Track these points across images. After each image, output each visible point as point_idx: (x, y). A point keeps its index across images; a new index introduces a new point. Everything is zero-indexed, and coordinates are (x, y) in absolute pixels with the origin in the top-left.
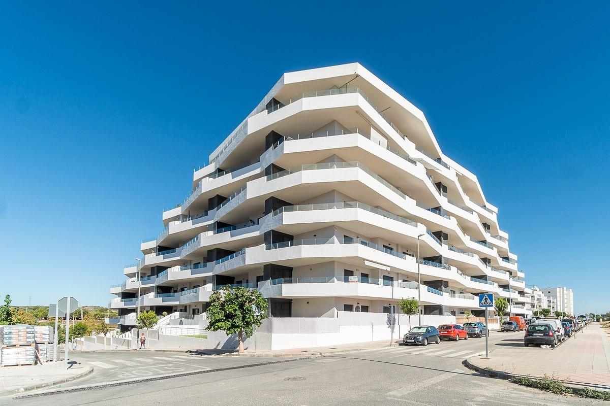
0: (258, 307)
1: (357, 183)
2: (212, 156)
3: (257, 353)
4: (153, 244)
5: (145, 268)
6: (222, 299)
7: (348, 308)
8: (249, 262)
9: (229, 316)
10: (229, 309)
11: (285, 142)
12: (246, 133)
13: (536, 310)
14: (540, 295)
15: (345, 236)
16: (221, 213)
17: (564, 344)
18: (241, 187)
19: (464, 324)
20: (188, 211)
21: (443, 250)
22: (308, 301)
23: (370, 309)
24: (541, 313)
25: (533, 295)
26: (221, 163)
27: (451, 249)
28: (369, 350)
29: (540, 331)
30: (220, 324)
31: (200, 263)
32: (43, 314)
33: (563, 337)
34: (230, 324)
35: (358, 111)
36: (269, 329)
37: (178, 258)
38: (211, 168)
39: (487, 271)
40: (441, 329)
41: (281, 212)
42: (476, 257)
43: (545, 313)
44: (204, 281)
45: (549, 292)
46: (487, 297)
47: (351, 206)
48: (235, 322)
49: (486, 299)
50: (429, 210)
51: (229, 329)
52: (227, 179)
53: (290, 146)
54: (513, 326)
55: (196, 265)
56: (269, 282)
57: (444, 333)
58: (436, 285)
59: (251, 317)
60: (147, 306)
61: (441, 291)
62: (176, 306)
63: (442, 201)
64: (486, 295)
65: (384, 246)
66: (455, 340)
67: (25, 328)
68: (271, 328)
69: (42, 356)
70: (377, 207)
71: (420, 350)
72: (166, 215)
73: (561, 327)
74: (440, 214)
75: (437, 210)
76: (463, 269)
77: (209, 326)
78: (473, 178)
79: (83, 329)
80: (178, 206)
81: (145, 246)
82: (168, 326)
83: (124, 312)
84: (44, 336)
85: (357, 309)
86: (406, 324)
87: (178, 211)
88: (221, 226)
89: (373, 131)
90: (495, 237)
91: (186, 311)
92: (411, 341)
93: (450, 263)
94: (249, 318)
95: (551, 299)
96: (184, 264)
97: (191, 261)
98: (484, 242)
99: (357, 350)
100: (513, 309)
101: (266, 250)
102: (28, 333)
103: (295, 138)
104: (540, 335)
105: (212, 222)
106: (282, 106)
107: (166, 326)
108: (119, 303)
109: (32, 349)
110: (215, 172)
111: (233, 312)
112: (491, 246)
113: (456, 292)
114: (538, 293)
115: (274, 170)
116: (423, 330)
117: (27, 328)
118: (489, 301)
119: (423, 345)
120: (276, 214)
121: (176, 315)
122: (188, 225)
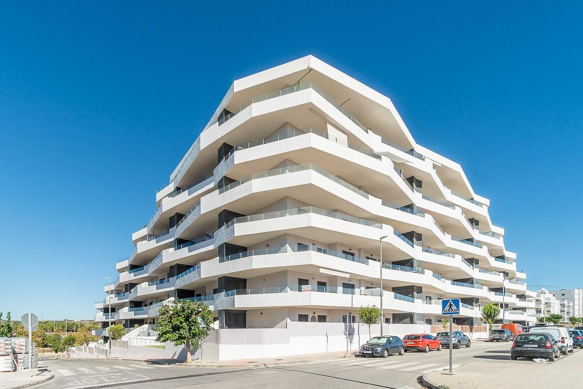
0: (203, 319)
1: (310, 187)
2: (172, 176)
3: (203, 364)
4: (126, 263)
5: (120, 285)
6: (171, 312)
7: (303, 318)
8: (204, 275)
9: (176, 328)
10: (176, 322)
11: (236, 153)
12: (199, 149)
13: (542, 315)
14: (549, 299)
15: (299, 244)
16: (179, 231)
17: (570, 357)
18: (196, 202)
19: (438, 334)
20: (153, 231)
21: (416, 252)
22: (261, 311)
23: (327, 319)
24: (549, 320)
25: (538, 298)
26: (179, 181)
27: (427, 251)
28: (318, 362)
29: (533, 342)
30: (168, 335)
31: (164, 278)
32: (51, 327)
33: (569, 349)
34: (177, 335)
35: (311, 108)
36: (217, 340)
37: (146, 275)
38: (171, 188)
39: (474, 273)
40: (408, 339)
41: (233, 224)
42: (458, 258)
43: (555, 319)
44: (168, 295)
45: (563, 295)
46: (452, 303)
47: (306, 212)
48: (181, 334)
49: (450, 305)
50: (398, 209)
51: (176, 340)
52: (184, 197)
53: (241, 156)
54: (505, 335)
55: (162, 281)
56: (223, 294)
57: (410, 343)
58: (406, 291)
59: (196, 328)
60: (123, 319)
61: (413, 297)
62: (146, 319)
63: (416, 197)
64: (451, 301)
65: (344, 252)
66: (424, 351)
67: (4, 340)
68: (219, 339)
69: (21, 365)
70: (335, 210)
71: (376, 362)
72: (136, 236)
73: (568, 336)
74: (412, 213)
75: (409, 208)
76: (440, 272)
77: (158, 338)
78: (456, 167)
79: (73, 340)
80: (145, 227)
81: (120, 265)
82: (138, 337)
83: (105, 325)
84: (21, 347)
85: (313, 320)
86: (365, 334)
87: (144, 232)
88: (181, 243)
89: (330, 128)
90: (486, 233)
91: (154, 324)
92: (368, 352)
93: (424, 266)
94: (194, 330)
95: (566, 302)
96: (151, 280)
97: (157, 277)
98: (470, 240)
99: (304, 361)
100: (507, 316)
101: (220, 262)
102: (6, 344)
103: (246, 147)
104: (533, 346)
105: (172, 239)
106: (233, 115)
107: (137, 337)
108: (101, 317)
109: (10, 358)
110: (174, 191)
111: (179, 324)
112: (480, 244)
113: (432, 298)
114: (547, 296)
115: (227, 182)
116: (384, 341)
117: (6, 340)
118: (454, 307)
119: (382, 356)
120: (228, 227)
121: (146, 326)
122: (153, 244)
